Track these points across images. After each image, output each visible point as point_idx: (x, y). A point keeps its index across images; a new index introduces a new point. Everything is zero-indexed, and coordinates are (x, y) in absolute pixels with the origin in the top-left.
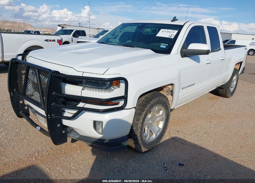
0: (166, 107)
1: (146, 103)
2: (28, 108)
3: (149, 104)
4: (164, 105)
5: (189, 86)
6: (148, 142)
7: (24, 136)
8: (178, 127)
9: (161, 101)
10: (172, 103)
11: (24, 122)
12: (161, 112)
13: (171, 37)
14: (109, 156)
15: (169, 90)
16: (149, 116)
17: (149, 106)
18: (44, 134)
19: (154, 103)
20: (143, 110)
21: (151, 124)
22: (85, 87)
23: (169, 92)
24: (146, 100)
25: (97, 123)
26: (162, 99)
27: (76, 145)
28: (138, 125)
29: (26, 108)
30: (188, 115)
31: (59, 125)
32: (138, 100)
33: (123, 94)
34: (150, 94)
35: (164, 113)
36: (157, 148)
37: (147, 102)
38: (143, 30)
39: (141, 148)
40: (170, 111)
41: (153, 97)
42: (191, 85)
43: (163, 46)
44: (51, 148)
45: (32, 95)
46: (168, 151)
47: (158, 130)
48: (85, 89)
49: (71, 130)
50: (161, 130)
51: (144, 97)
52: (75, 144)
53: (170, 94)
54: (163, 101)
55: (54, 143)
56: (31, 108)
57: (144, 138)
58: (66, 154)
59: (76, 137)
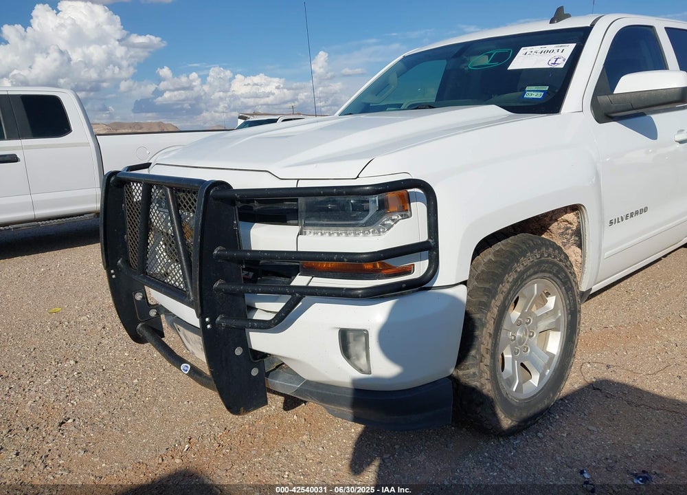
0: (564, 284)
1: (500, 270)
2: (158, 314)
3: (511, 270)
4: (558, 278)
5: (632, 216)
6: (520, 400)
7: (153, 397)
8: (606, 352)
9: (547, 262)
10: (583, 273)
11: (154, 360)
12: (551, 302)
13: (554, 64)
14: (397, 447)
15: (567, 229)
16: (515, 314)
17: (510, 277)
18: (202, 384)
19: (527, 269)
20: (492, 293)
21: (521, 341)
22: (306, 225)
23: (568, 237)
24: (498, 259)
25: (351, 336)
26: (549, 255)
27: (295, 416)
28: (482, 343)
29: (153, 313)
30: (632, 317)
31: (239, 351)
32: (474, 262)
33: (423, 237)
34: (510, 240)
35: (560, 306)
36: (549, 419)
37: (503, 264)
38: (464, 61)
39: (498, 421)
40: (578, 299)
41: (521, 248)
42: (637, 213)
43: (534, 93)
44: (225, 429)
45: (166, 274)
46: (588, 429)
47: (546, 361)
48: (308, 232)
49: (277, 367)
50: (556, 359)
51: (491, 250)
52: (292, 416)
53: (572, 241)
54: (554, 264)
55: (229, 408)
56: (167, 312)
57: (503, 384)
58: (267, 446)
59: (291, 388)
